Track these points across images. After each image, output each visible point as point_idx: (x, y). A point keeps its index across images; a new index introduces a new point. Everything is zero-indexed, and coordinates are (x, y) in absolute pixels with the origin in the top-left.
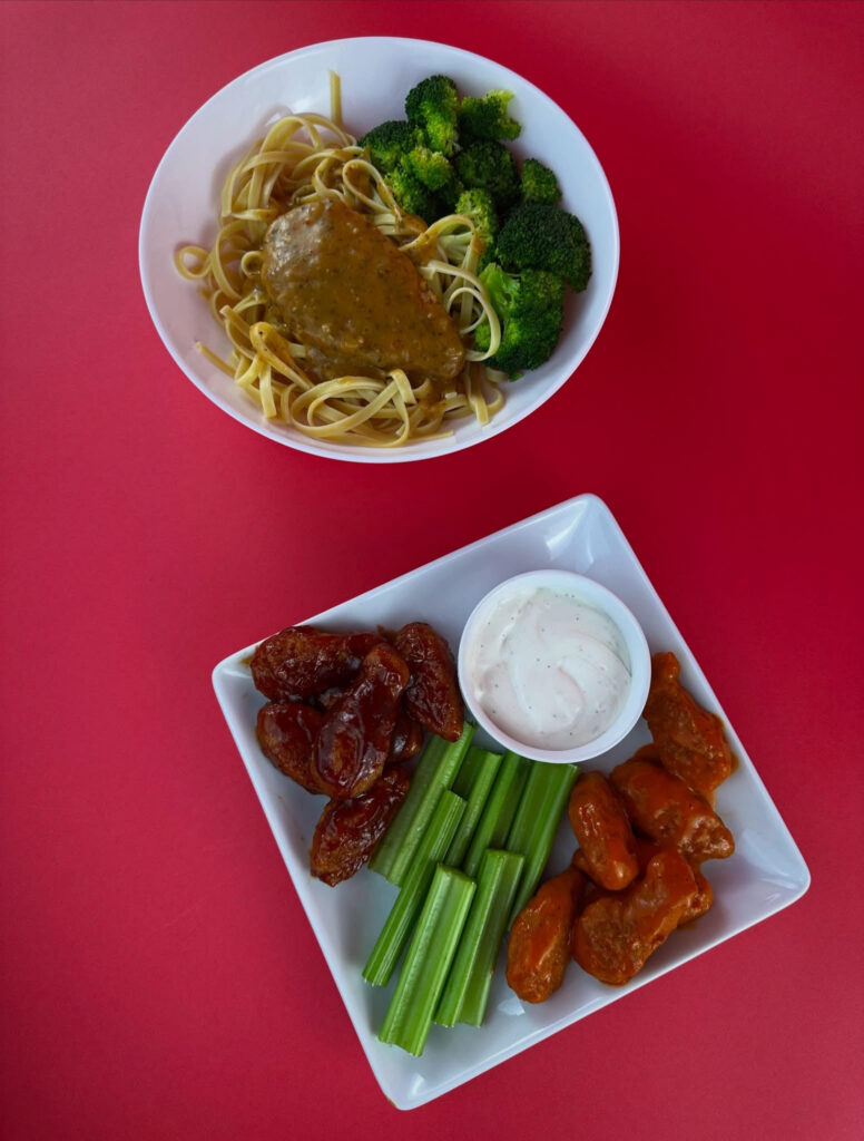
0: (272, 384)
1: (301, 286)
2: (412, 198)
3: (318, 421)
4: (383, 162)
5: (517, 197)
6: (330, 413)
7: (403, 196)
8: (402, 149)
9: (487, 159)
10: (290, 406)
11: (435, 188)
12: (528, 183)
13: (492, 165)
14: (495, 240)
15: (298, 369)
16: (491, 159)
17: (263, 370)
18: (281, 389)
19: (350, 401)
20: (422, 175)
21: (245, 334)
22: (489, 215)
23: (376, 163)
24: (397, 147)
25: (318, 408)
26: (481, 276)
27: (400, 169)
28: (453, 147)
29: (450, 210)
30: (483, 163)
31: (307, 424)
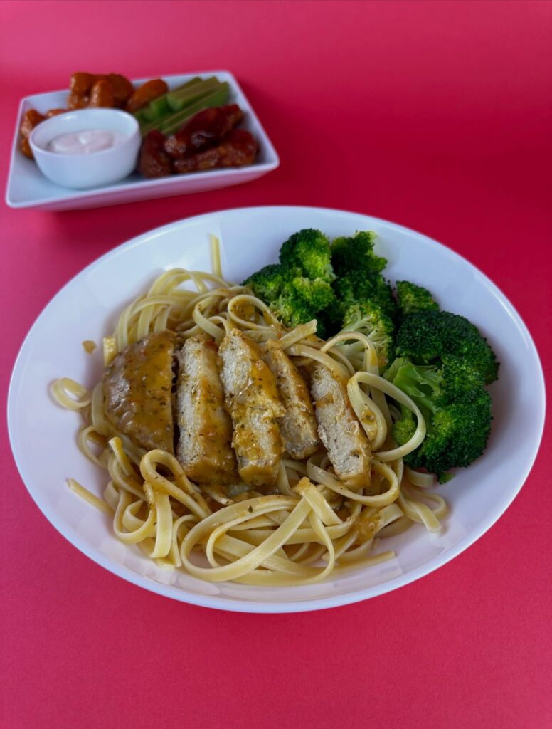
3: (222, 559)
4: (265, 295)
6: (234, 546)
8: (284, 280)
9: (364, 281)
10: (179, 543)
11: (320, 307)
12: (407, 297)
13: (369, 286)
14: (394, 338)
16: (367, 281)
20: (308, 296)
22: (382, 318)
23: (262, 297)
24: (279, 278)
26: (386, 375)
27: (285, 295)
28: (330, 276)
30: (361, 285)
31: (210, 567)
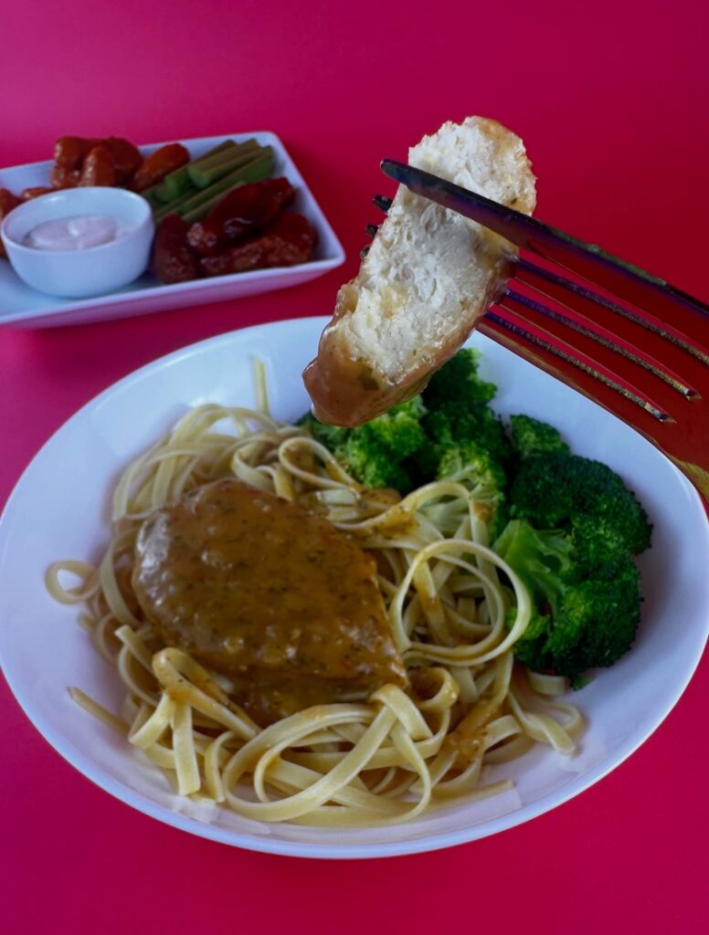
0: (195, 740)
1: (190, 587)
2: (378, 467)
3: (276, 791)
5: (516, 456)
6: (292, 774)
7: (364, 466)
9: (466, 416)
10: (221, 771)
11: (406, 453)
12: (526, 436)
13: (472, 422)
14: (507, 494)
15: (234, 706)
16: (470, 416)
17: (178, 716)
18: (206, 746)
19: (323, 748)
20: (388, 437)
21: (148, 668)
22: (491, 466)
23: (324, 440)
25: (271, 767)
26: (498, 544)
27: (357, 437)
28: (419, 410)
29: (431, 477)
30: (462, 420)
31: (255, 799)
